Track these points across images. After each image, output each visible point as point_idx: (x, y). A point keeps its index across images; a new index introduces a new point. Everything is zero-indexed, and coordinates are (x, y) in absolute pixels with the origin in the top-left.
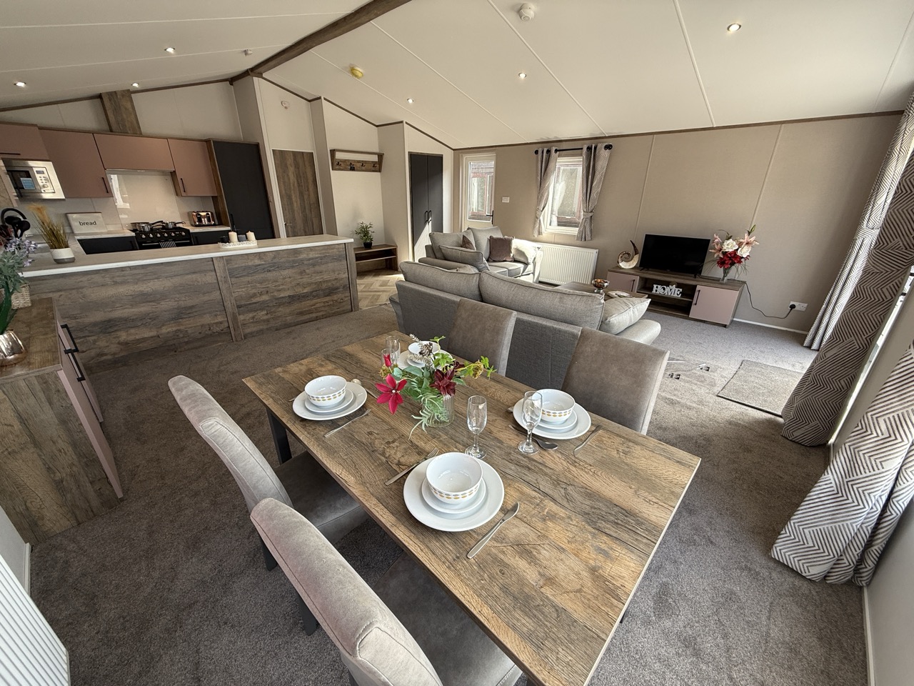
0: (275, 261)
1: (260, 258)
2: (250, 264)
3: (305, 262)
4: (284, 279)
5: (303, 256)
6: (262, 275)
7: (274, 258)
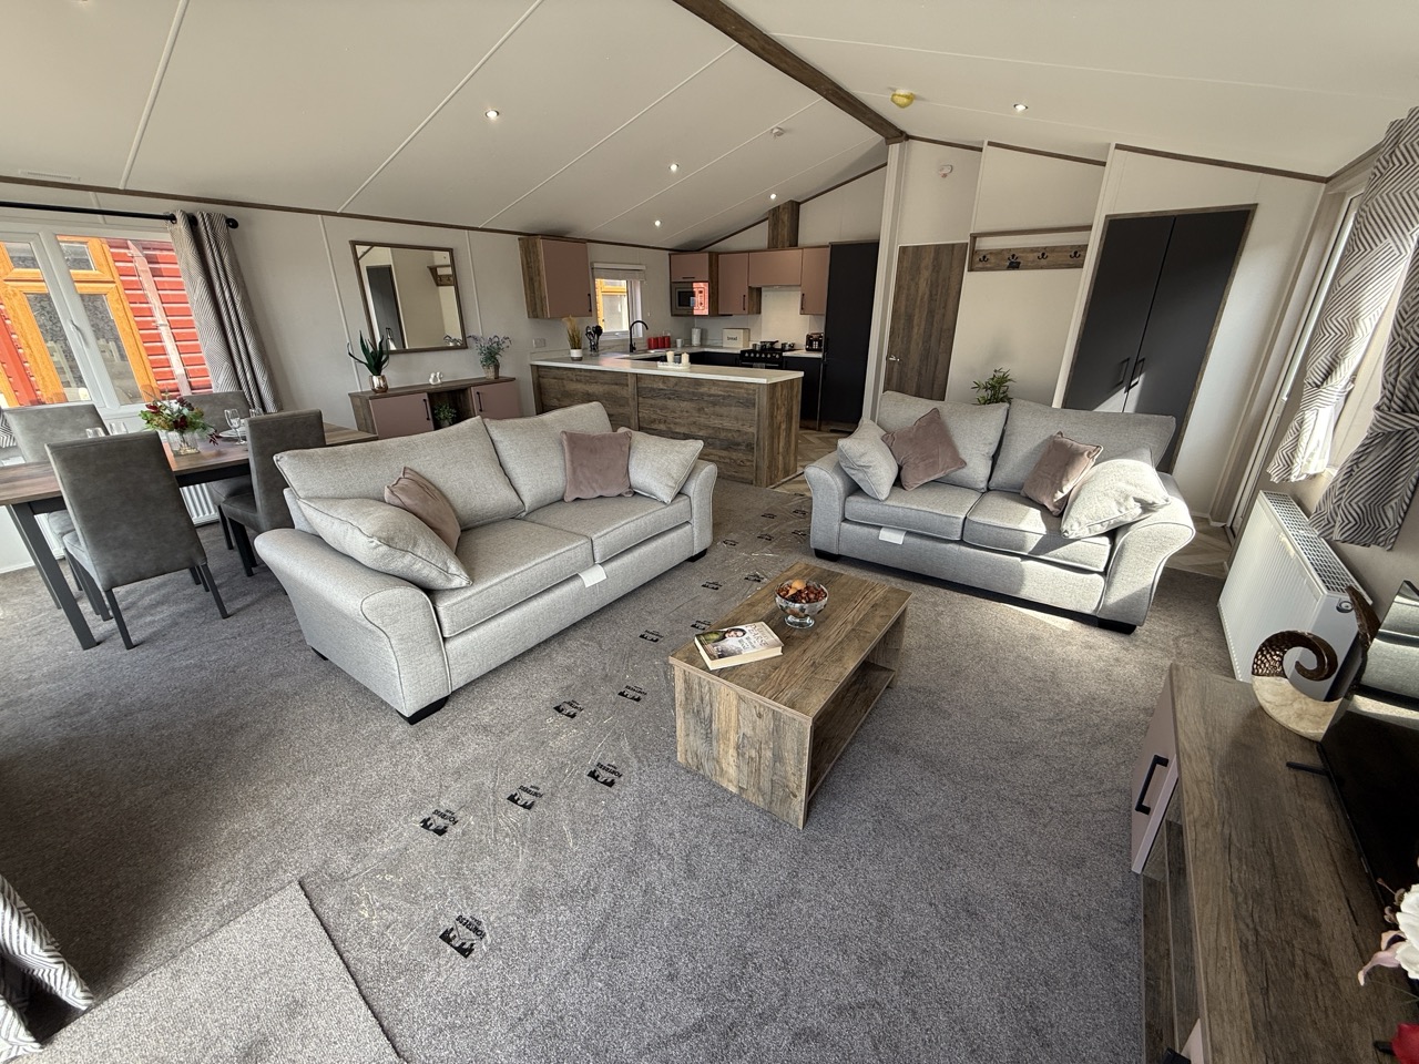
0: (677, 388)
1: (664, 382)
2: (655, 386)
3: (706, 398)
4: (682, 411)
5: (704, 390)
6: (663, 401)
7: (676, 384)
